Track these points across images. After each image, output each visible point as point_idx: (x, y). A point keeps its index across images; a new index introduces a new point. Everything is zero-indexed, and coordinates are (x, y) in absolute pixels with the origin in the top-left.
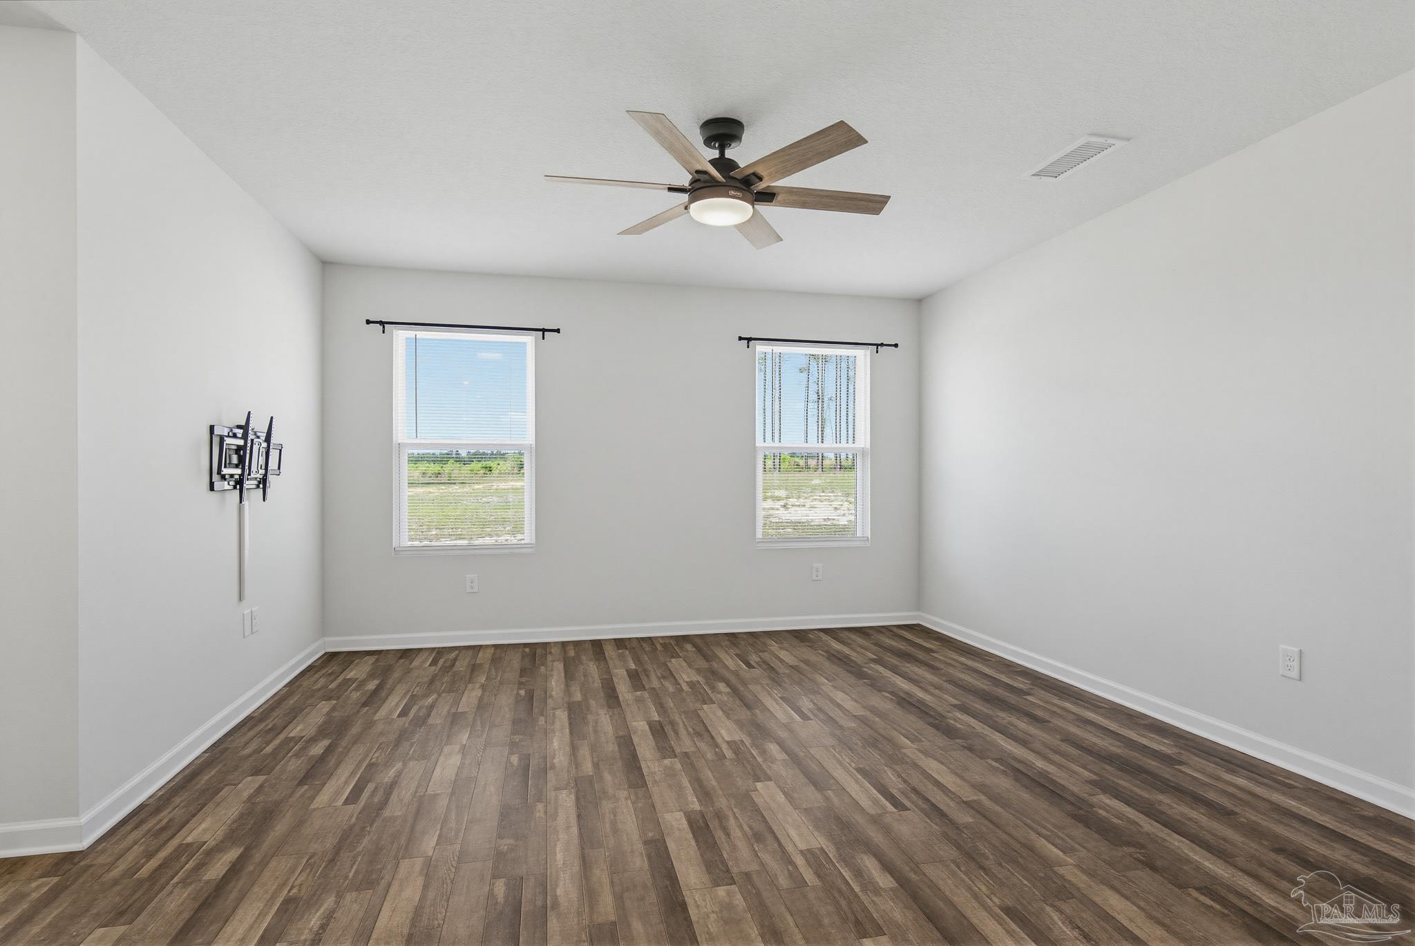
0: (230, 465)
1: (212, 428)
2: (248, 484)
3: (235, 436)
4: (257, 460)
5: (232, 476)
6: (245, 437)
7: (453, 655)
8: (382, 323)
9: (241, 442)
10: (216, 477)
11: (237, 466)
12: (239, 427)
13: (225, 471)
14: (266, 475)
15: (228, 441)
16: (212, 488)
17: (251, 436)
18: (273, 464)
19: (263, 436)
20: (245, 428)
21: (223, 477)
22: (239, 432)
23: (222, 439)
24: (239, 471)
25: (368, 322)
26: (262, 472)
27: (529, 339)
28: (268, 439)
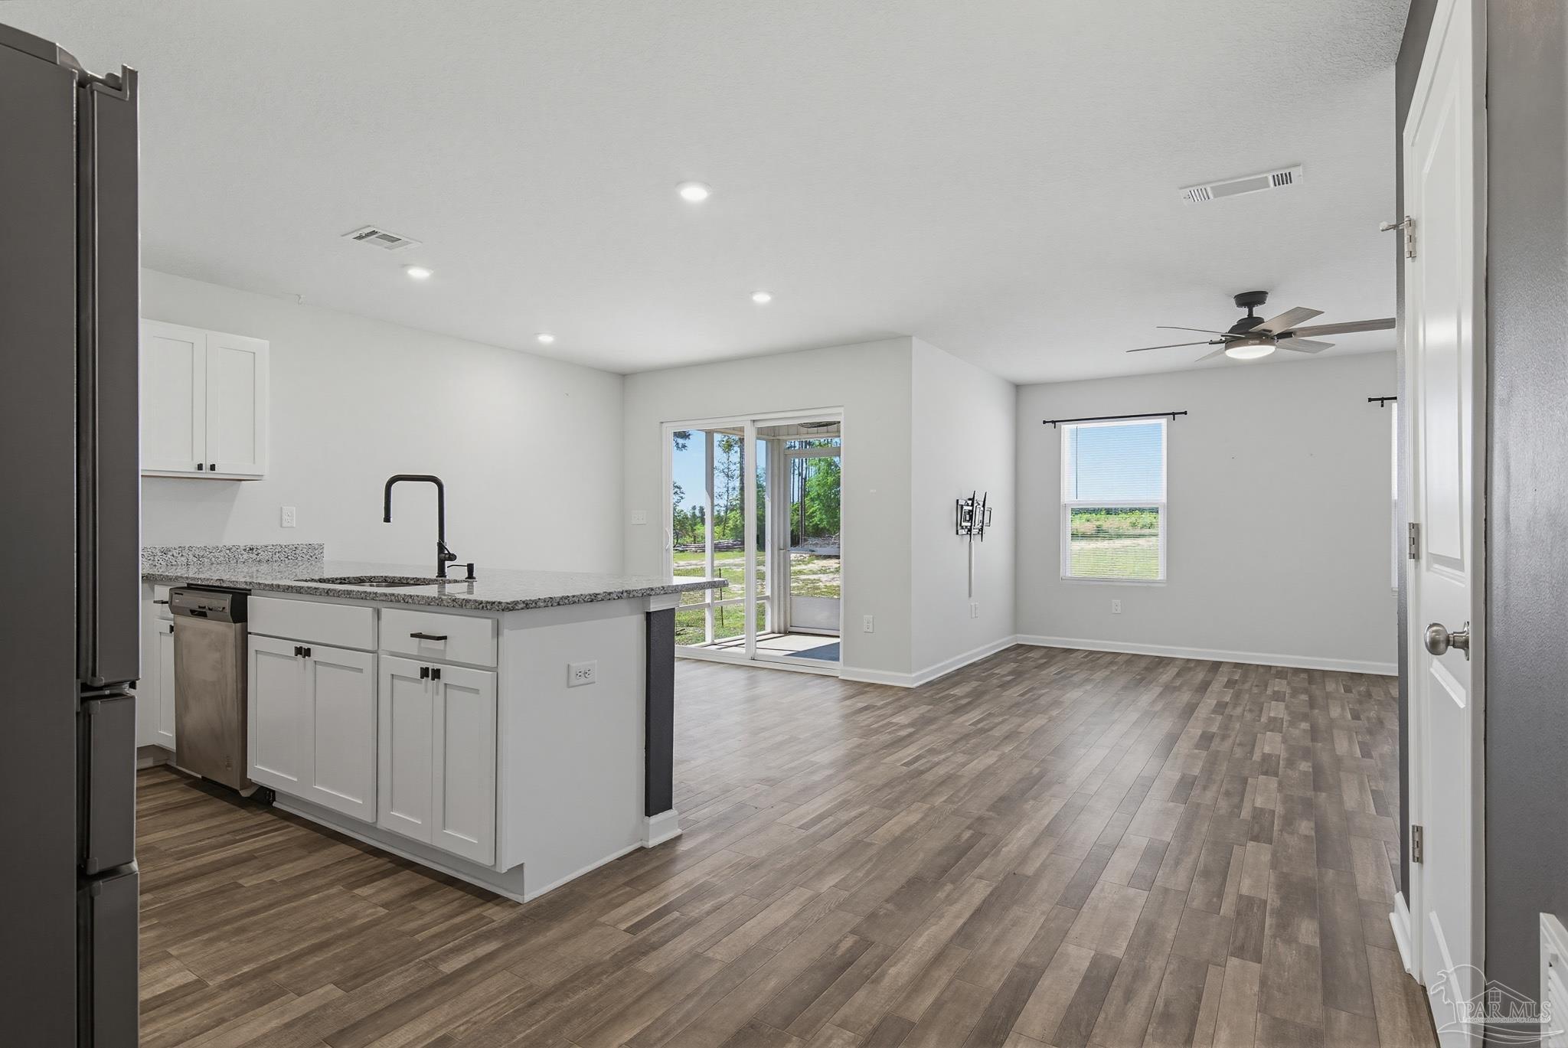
0: (965, 520)
1: (958, 501)
2: (974, 531)
3: (968, 505)
4: (978, 517)
5: (966, 527)
6: (972, 505)
7: (1099, 656)
8: (1054, 422)
9: (971, 508)
10: (959, 527)
11: (968, 521)
12: (970, 499)
13: (964, 524)
14: (982, 527)
15: (965, 508)
16: (957, 533)
17: (975, 505)
18: (986, 520)
19: (981, 503)
20: (972, 500)
21: (962, 528)
22: (970, 502)
23: (962, 506)
24: (969, 524)
25: (1045, 422)
26: (981, 524)
27: (1163, 421)
28: (984, 506)
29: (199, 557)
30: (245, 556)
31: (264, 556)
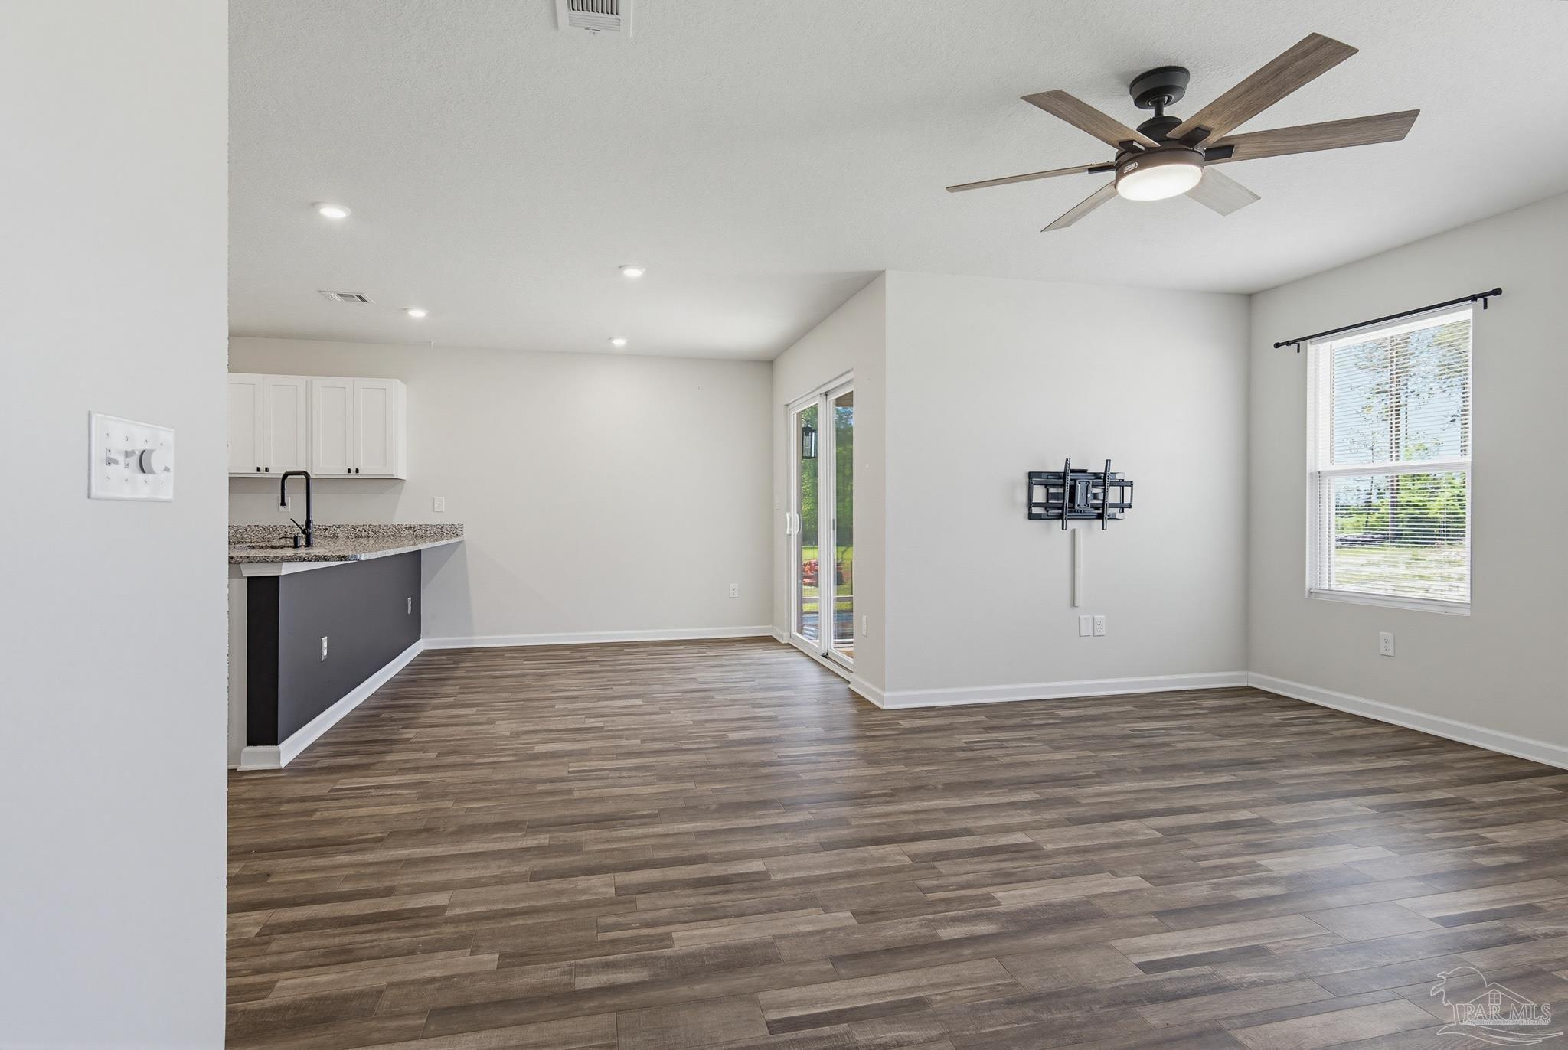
29: (376, 532)
30: (406, 532)
31: (419, 533)
